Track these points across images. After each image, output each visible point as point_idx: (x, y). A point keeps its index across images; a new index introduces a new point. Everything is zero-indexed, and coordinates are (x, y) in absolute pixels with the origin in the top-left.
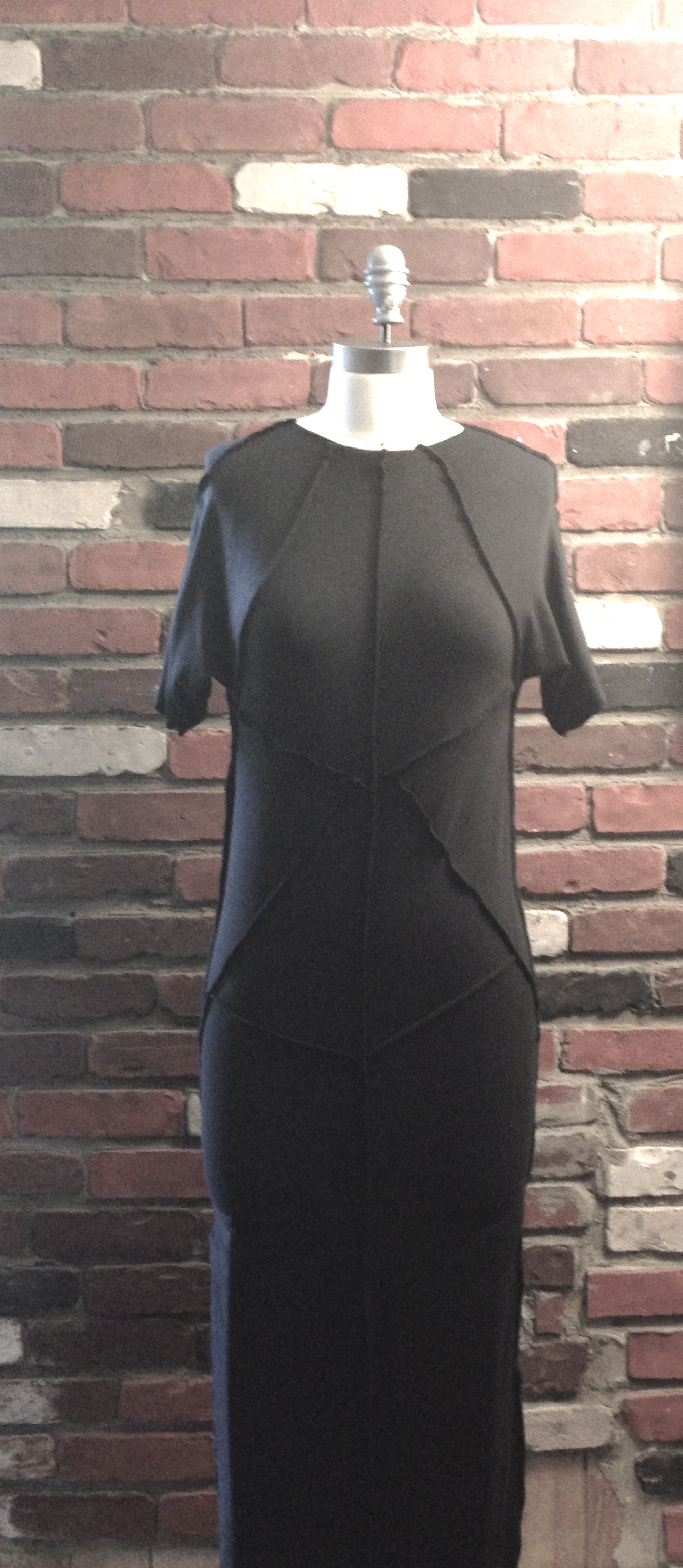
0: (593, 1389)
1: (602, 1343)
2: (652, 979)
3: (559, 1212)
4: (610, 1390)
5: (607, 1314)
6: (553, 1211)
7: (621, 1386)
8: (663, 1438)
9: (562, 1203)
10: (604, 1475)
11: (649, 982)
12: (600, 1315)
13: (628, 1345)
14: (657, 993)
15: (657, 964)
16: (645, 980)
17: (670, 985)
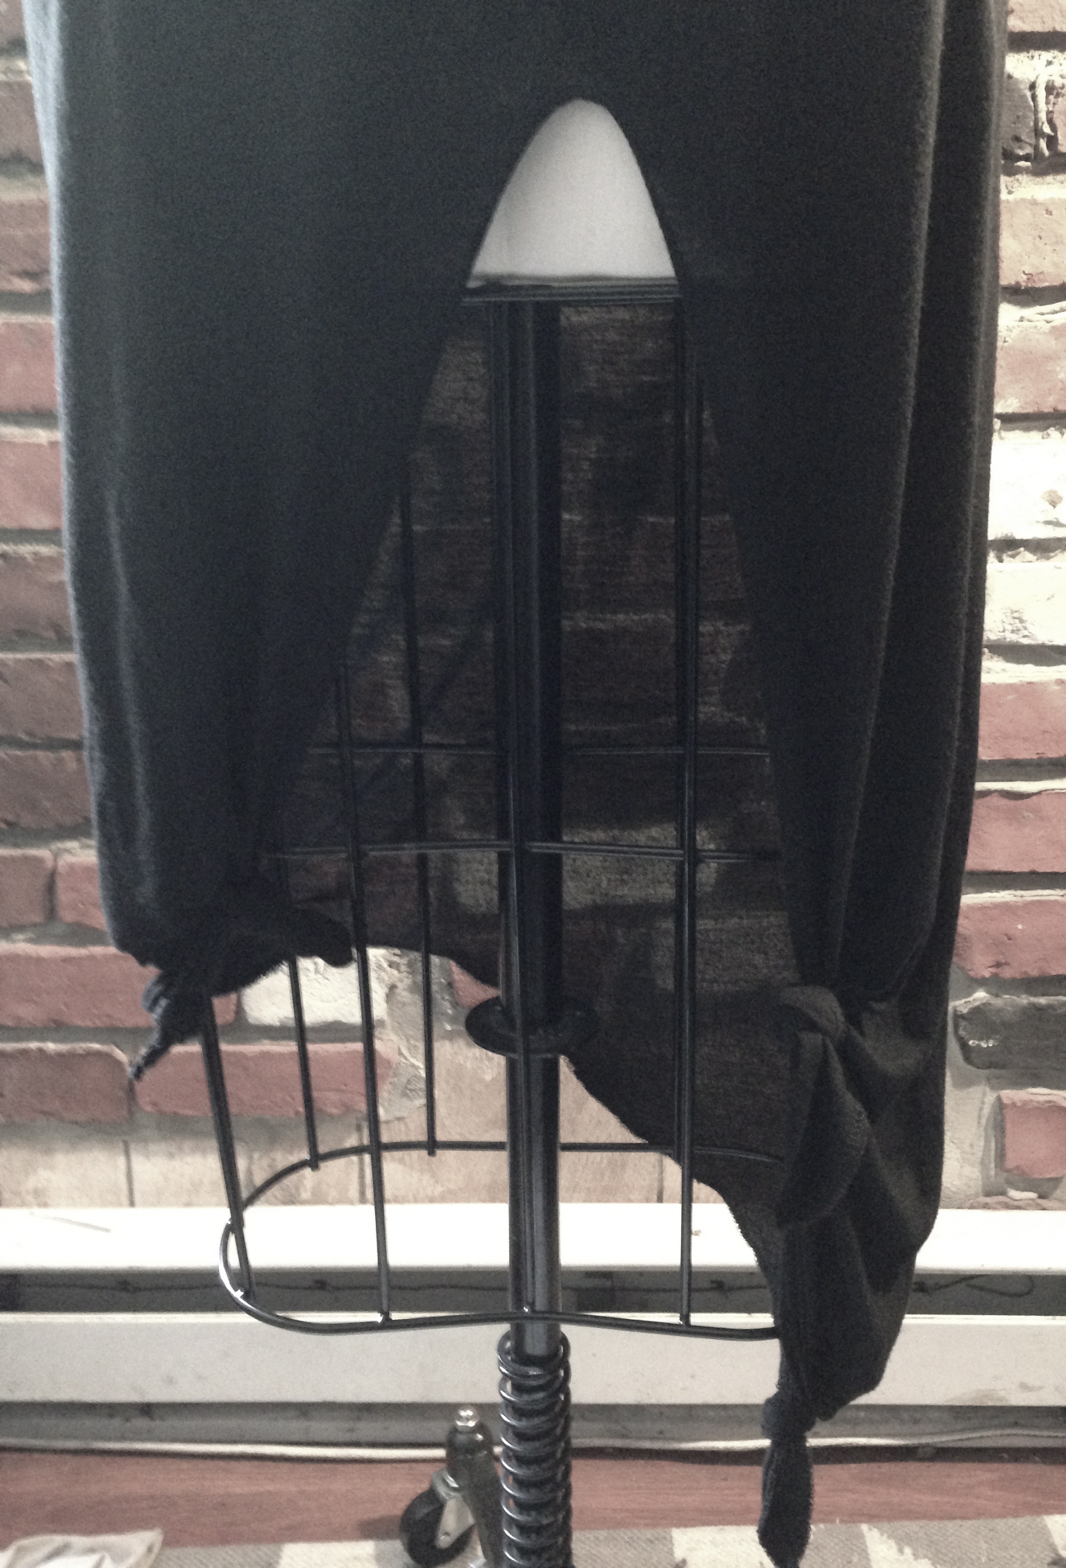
2: (1041, 93)
8: (1007, 973)
11: (1034, 97)
14: (1050, 122)
15: (1049, 63)
16: (1028, 95)
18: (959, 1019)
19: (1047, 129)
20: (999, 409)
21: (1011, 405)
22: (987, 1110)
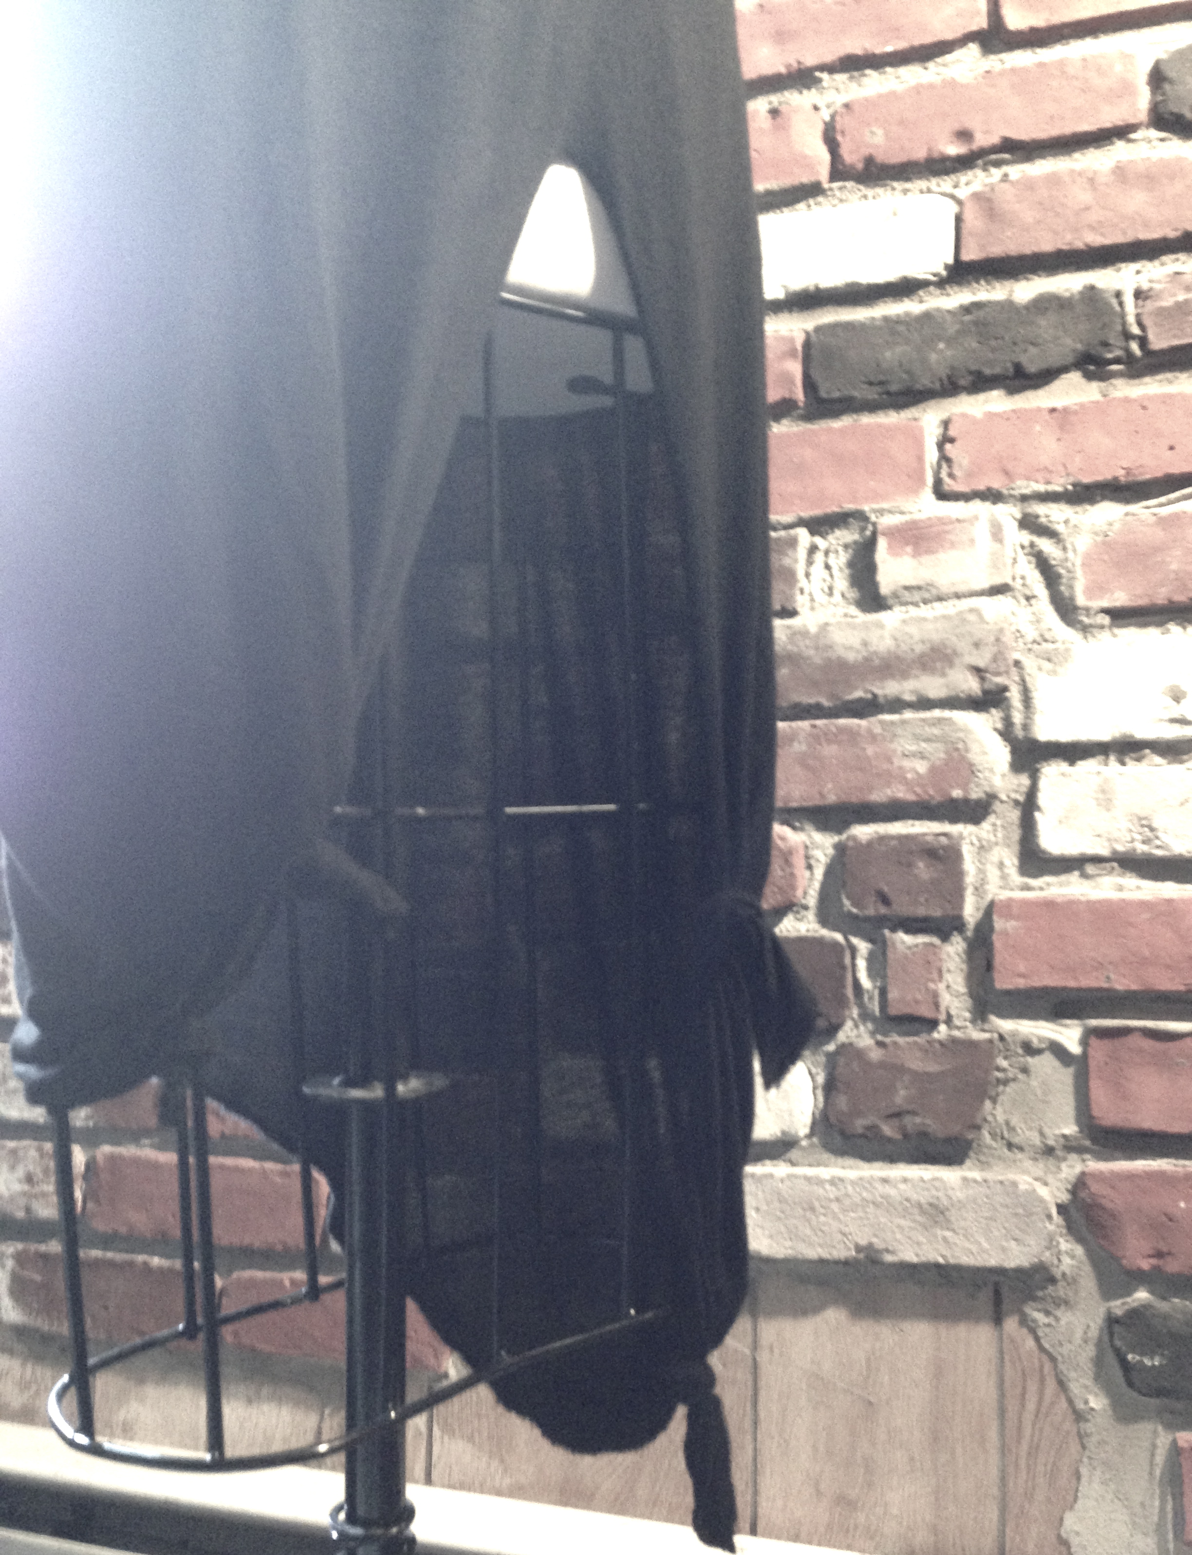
0: (1010, 1146)
1: (1029, 1049)
2: (1129, 300)
3: (933, 769)
4: (1049, 1151)
5: (1037, 982)
6: (922, 767)
7: (1070, 1146)
8: (1172, 1266)
9: (937, 752)
10: (1037, 1339)
11: (1121, 304)
12: (1021, 983)
13: (1085, 1055)
14: (1140, 324)
15: (1138, 272)
16: (1114, 302)
17: (1167, 302)
18: (1112, 1321)
19: (1136, 330)
20: (1105, 603)
21: (1120, 599)
22: (1161, 1458)
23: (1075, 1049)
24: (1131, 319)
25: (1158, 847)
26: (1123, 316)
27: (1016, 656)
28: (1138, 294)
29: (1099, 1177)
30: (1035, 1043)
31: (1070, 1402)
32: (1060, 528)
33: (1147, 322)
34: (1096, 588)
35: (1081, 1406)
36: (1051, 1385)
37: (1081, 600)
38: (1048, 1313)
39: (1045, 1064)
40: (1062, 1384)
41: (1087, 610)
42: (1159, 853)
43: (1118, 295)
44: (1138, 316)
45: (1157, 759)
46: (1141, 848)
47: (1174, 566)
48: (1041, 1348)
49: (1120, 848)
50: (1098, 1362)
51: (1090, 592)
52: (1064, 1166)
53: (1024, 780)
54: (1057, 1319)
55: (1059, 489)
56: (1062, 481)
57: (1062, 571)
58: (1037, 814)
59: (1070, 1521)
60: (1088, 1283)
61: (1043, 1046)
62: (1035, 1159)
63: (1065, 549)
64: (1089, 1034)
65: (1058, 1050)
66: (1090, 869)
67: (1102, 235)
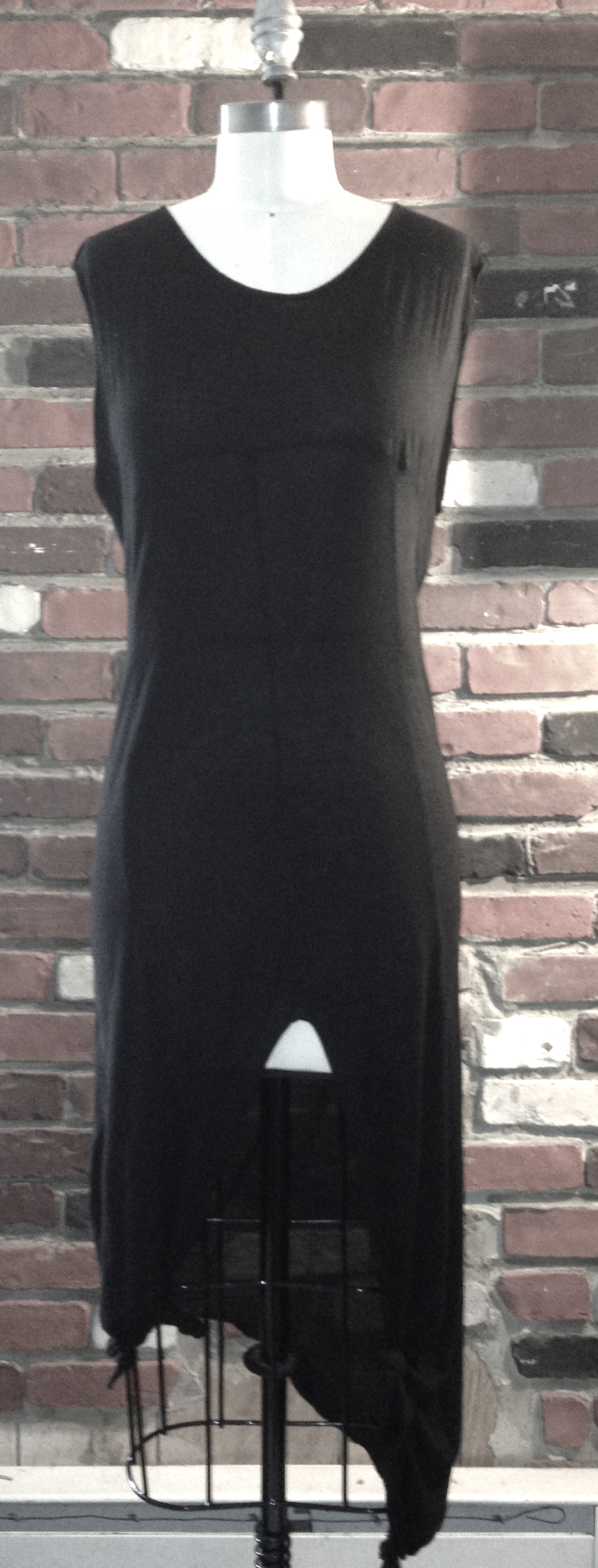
1: (477, 1218)
2: (529, 845)
4: (484, 1267)
5: (482, 1188)
7: (495, 1263)
8: (541, 1317)
10: (479, 1356)
11: (525, 847)
12: (474, 1189)
13: (502, 1222)
14: (534, 859)
15: (532, 829)
16: (521, 846)
17: (546, 851)
18: (514, 1346)
19: (532, 863)
20: (515, 1000)
21: (522, 998)
22: (534, 1403)
23: (498, 1217)
24: (530, 857)
25: (539, 1121)
26: (526, 854)
27: (474, 1024)
28: (533, 843)
29: (509, 1279)
30: (480, 1216)
31: (493, 1382)
32: (495, 959)
33: (537, 859)
34: (512, 992)
35: (497, 1384)
36: (484, 1375)
37: (504, 997)
38: (483, 1342)
39: (484, 1225)
40: (490, 1376)
41: (507, 1003)
42: (538, 1123)
43: (524, 842)
44: (533, 856)
45: (538, 1076)
46: (531, 1120)
47: (547, 984)
48: (480, 1359)
49: (520, 1120)
50: (506, 1364)
51: (508, 995)
52: (491, 1273)
53: (476, 1084)
54: (487, 1345)
55: (494, 940)
56: (496, 936)
57: (496, 982)
58: (482, 1104)
59: (493, 1438)
60: (502, 1328)
61: (483, 1216)
62: (478, 1271)
63: (496, 970)
64: (506, 1212)
65: (489, 1218)
66: (507, 1130)
67: (517, 811)
